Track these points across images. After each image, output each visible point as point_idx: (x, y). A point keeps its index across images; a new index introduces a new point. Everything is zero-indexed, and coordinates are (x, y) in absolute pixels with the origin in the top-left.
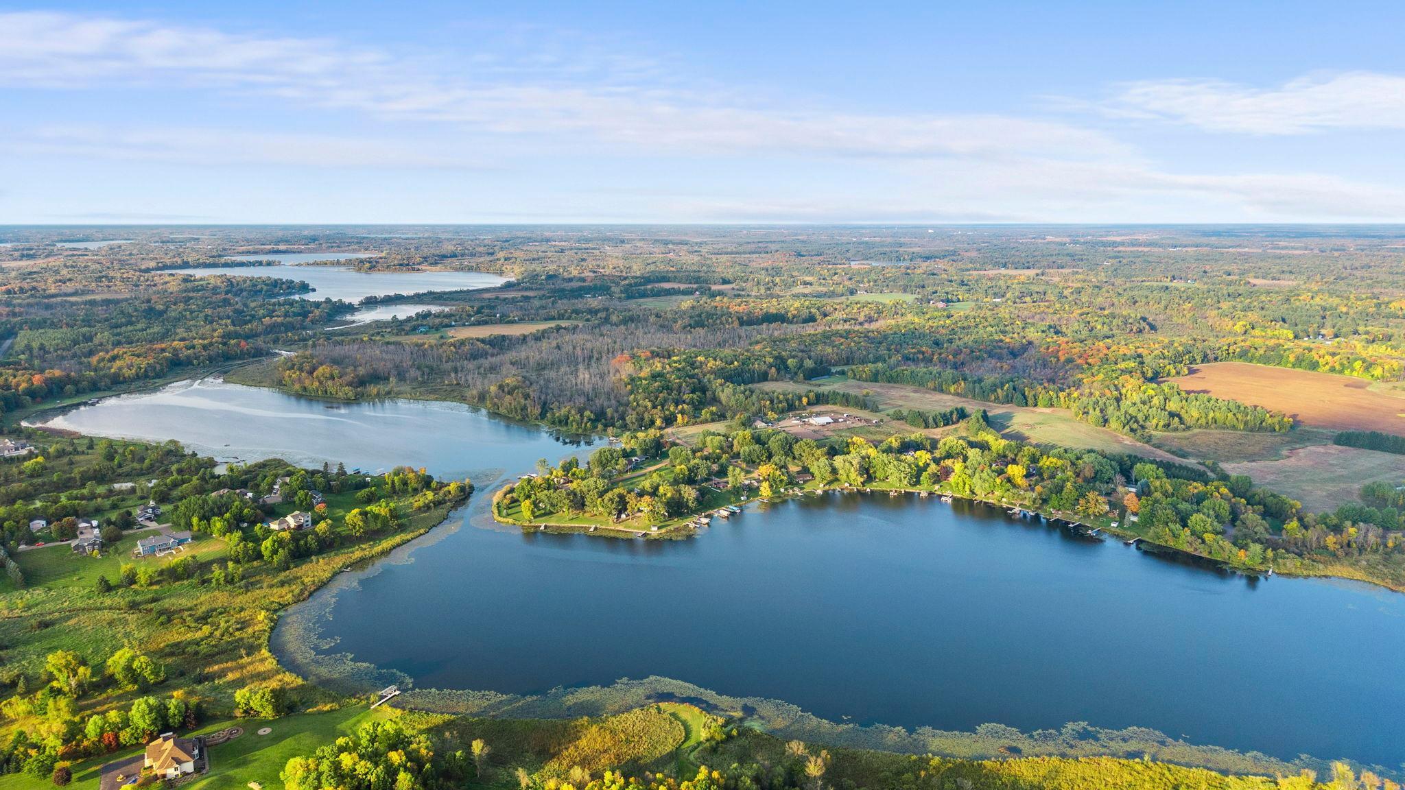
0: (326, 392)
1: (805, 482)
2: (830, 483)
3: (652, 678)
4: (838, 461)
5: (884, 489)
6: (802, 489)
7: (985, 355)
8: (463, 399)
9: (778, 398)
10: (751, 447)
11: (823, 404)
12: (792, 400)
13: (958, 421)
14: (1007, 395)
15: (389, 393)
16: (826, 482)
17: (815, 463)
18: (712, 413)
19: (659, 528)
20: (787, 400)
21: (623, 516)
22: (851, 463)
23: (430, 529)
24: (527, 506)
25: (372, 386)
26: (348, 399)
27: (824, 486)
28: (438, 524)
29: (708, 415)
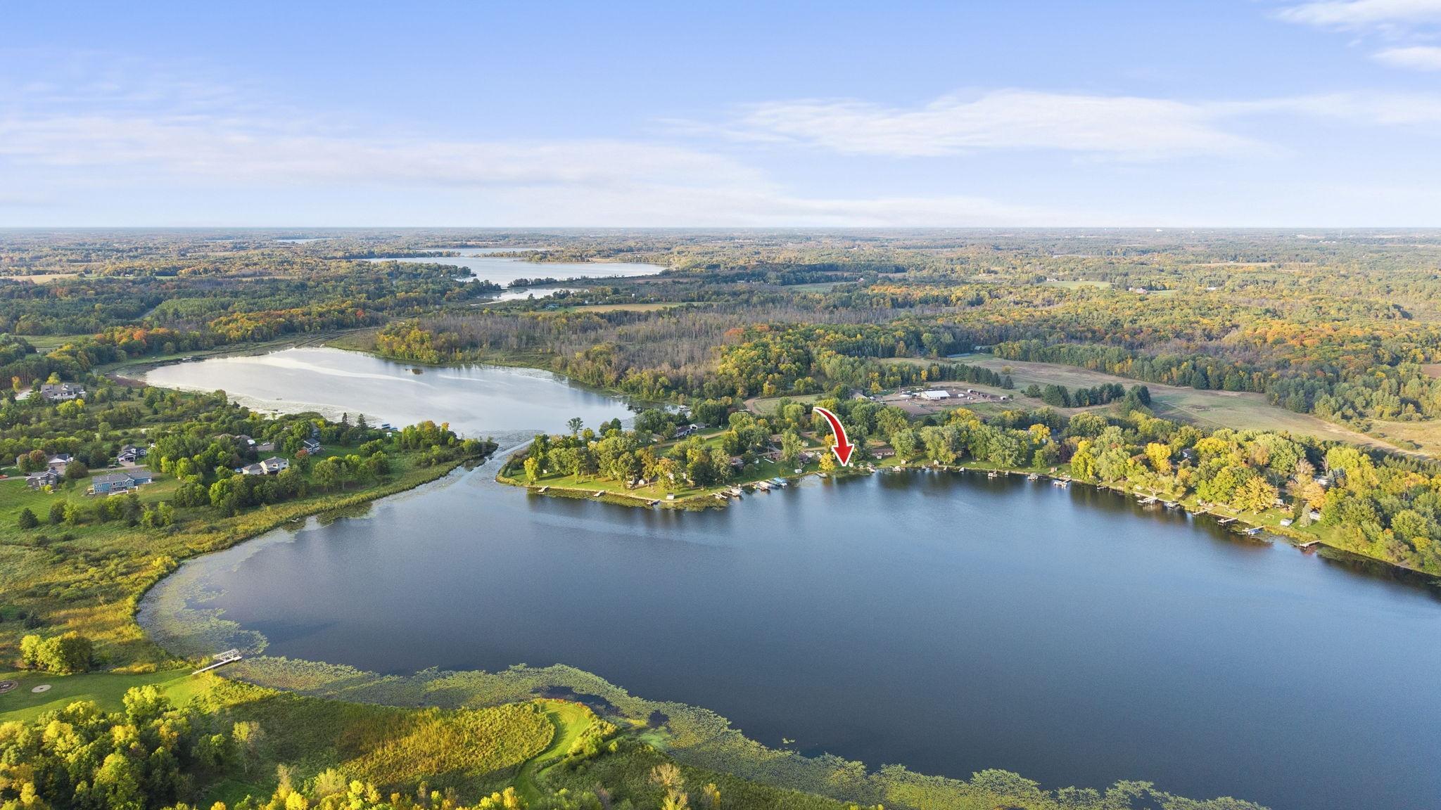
0: (412, 356)
1: (883, 457)
2: (914, 459)
3: (557, 667)
4: (926, 432)
5: (984, 469)
7: (1170, 335)
8: (547, 367)
11: (949, 380)
12: (908, 373)
13: (1109, 401)
14: (1184, 375)
15: (476, 359)
16: (909, 458)
17: (896, 434)
18: (806, 385)
19: (675, 497)
20: (902, 373)
21: (641, 482)
22: (943, 436)
23: (418, 485)
24: (530, 464)
25: (458, 350)
26: (432, 363)
27: (907, 463)
28: (430, 481)
29: (801, 386)
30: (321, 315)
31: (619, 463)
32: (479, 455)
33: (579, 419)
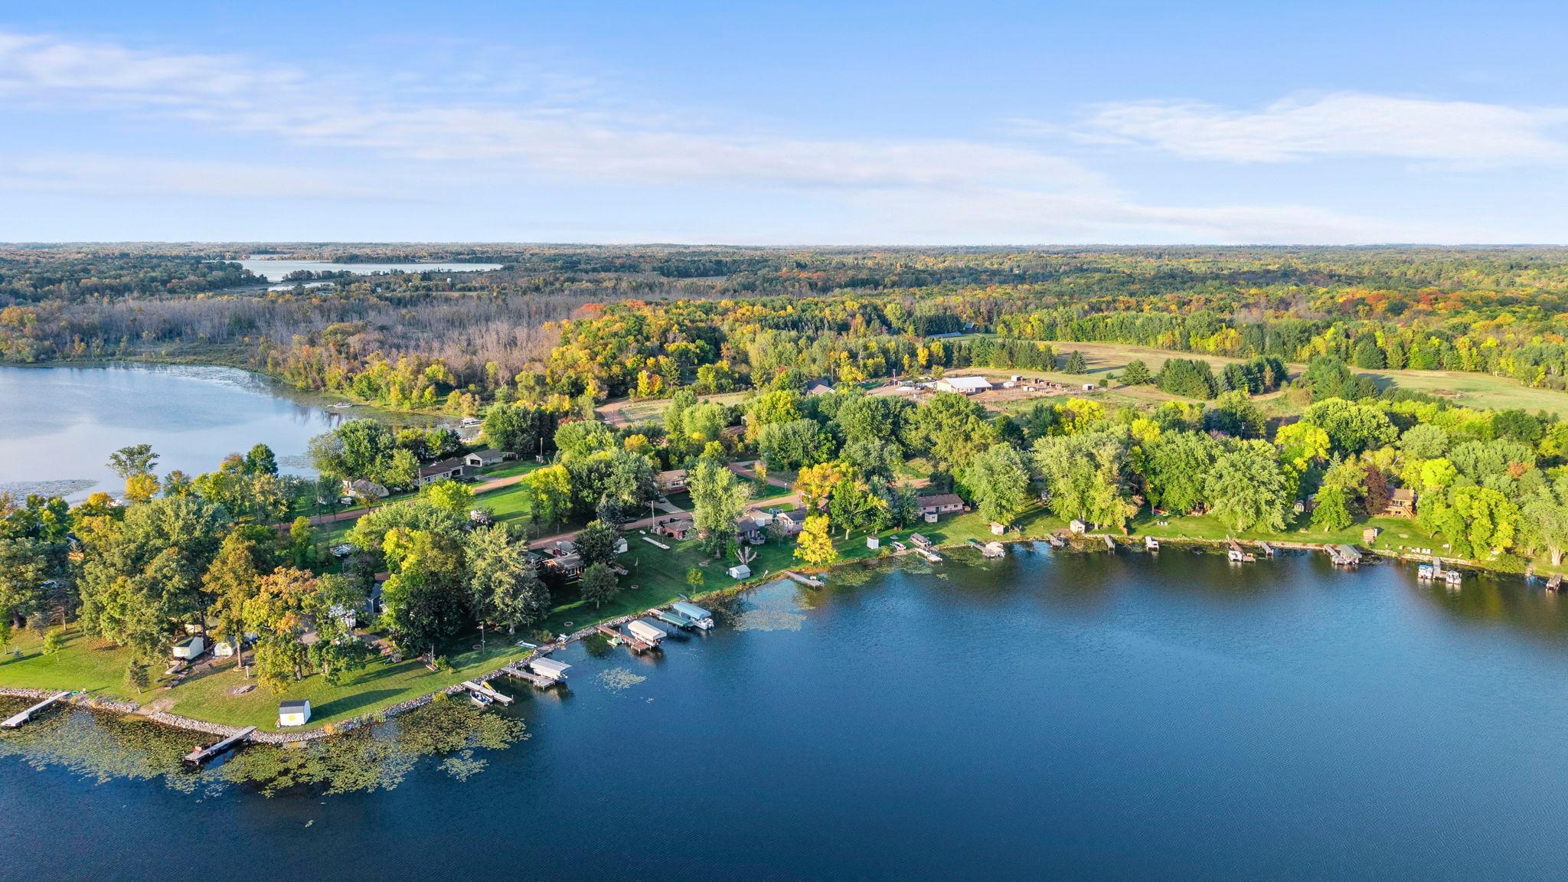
1: (944, 518)
2: (1022, 521)
4: (1049, 452)
5: (1200, 540)
6: (934, 539)
9: (866, 348)
10: (788, 426)
12: (897, 352)
16: (1010, 517)
17: (977, 458)
18: (721, 377)
19: (318, 714)
20: (885, 352)
22: (1091, 456)
25: (77, 337)
26: (22, 360)
27: (1006, 530)
29: (711, 377)
33: (143, 451)
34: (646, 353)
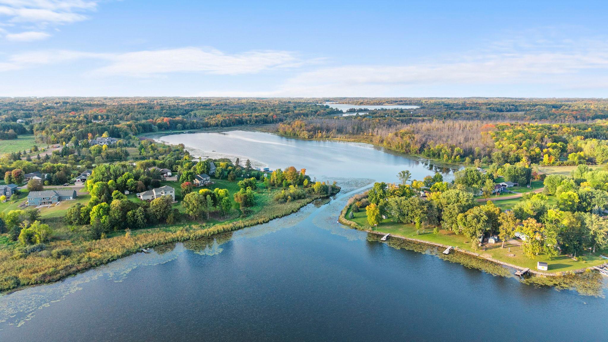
8: (370, 142)
15: (329, 137)
21: (492, 241)
23: (271, 220)
24: (371, 210)
25: (319, 131)
26: (305, 138)
28: (283, 216)
29: (576, 158)
30: (256, 117)
31: (469, 218)
32: (326, 195)
33: (408, 172)
34: (541, 148)
